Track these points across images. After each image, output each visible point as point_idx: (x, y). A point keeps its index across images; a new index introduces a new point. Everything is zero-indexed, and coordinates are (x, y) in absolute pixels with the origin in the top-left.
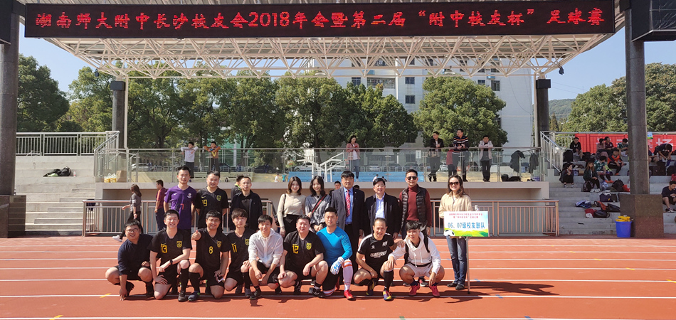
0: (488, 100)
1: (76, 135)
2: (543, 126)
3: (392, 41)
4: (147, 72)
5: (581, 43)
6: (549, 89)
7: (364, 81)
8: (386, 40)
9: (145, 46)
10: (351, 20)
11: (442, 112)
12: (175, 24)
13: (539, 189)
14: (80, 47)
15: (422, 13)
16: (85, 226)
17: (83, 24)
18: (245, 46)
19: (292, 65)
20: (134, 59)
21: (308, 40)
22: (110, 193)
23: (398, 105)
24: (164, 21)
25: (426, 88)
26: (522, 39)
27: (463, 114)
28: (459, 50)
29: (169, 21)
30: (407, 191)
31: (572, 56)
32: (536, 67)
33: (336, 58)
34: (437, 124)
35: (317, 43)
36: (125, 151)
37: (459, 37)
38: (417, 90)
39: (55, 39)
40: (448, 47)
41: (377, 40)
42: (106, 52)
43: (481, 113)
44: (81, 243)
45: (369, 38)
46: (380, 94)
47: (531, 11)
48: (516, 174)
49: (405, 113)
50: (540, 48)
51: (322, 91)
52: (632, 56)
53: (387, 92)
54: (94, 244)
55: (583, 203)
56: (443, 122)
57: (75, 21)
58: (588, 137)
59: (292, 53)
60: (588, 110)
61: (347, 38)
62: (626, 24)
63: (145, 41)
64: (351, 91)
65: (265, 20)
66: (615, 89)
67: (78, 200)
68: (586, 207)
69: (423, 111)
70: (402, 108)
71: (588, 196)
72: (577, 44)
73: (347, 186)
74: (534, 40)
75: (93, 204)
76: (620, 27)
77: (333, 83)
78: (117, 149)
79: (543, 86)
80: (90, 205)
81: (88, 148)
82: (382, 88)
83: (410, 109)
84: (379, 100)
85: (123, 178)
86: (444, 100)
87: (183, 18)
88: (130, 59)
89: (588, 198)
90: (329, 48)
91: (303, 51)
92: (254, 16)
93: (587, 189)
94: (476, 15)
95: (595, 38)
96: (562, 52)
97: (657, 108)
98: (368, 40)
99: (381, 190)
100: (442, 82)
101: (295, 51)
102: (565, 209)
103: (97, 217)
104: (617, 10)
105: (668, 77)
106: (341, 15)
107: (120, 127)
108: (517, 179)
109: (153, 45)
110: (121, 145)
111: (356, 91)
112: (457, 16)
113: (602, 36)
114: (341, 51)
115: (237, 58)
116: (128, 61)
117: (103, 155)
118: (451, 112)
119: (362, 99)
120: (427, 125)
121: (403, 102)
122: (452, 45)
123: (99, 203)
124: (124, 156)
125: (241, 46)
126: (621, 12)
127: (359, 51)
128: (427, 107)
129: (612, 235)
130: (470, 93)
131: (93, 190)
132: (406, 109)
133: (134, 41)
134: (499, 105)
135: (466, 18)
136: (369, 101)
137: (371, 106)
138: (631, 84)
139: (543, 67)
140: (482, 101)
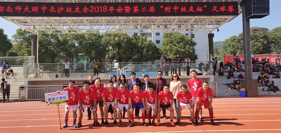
0: (189, 42)
1: (15, 58)
2: (211, 52)
3: (150, 18)
4: (47, 31)
5: (226, 19)
6: (213, 38)
7: (139, 34)
8: (147, 17)
9: (46, 20)
10: (133, 9)
11: (171, 47)
12: (58, 11)
13: (209, 78)
14: (17, 20)
15: (162, 7)
16: (19, 97)
17: (18, 10)
18: (89, 20)
19: (108, 28)
20: (41, 25)
21: (115, 18)
22: (31, 83)
23: (153, 44)
24: (54, 9)
25: (164, 37)
26: (202, 17)
27: (180, 48)
28: (177, 22)
29: (56, 9)
30: (158, 80)
31: (222, 24)
32: (208, 29)
33: (127, 25)
34: (169, 52)
35: (119, 19)
36: (37, 65)
37: (177, 16)
38: (161, 38)
39: (6, 17)
40: (173, 20)
41: (144, 17)
42: (29, 23)
43: (187, 47)
44: (18, 104)
45: (140, 17)
46: (146, 40)
47: (205, 6)
48: (200, 72)
49: (156, 47)
50: (210, 21)
51: (122, 38)
52: (245, 24)
53: (148, 39)
54: (23, 104)
55: (227, 83)
56: (172, 51)
57: (14, 9)
58: (229, 57)
59: (108, 23)
60: (229, 46)
61: (131, 17)
62: (243, 12)
63: (45, 18)
64: (134, 38)
65: (97, 9)
66: (240, 37)
67: (17, 86)
68: (229, 85)
69: (163, 47)
70: (155, 45)
71: (229, 81)
72: (224, 19)
73: (133, 78)
74: (207, 18)
75: (23, 87)
76: (240, 13)
77: (126, 35)
78: (34, 64)
79: (211, 36)
80: (22, 88)
81: (21, 64)
82: (147, 37)
83: (158, 46)
84: (145, 42)
85: (36, 76)
86: (172, 42)
87: (62, 9)
88: (39, 25)
89: (229, 82)
90: (124, 21)
91: (113, 22)
92: (92, 8)
93: (229, 78)
94: (183, 8)
95: (231, 17)
96: (218, 23)
97: (256, 45)
98: (140, 18)
99: (147, 79)
100: (171, 35)
101: (109, 22)
102: (220, 86)
103: (25, 93)
104: (239, 6)
105: (260, 32)
106: (128, 7)
107: (35, 54)
108: (201, 74)
109: (49, 19)
110: (36, 62)
111: (137, 39)
112: (176, 8)
113: (234, 16)
114: (129, 22)
115: (85, 25)
116: (38, 26)
117: (27, 67)
118: (175, 47)
119: (138, 42)
120: (165, 52)
121: (155, 43)
122: (174, 19)
123: (26, 87)
124: (37, 67)
125: (87, 20)
126: (240, 7)
127: (136, 22)
128: (165, 45)
129: (238, 96)
130: (182, 39)
131: (23, 82)
132: (156, 46)
133: (41, 18)
134: (194, 44)
135: (179, 9)
136: (141, 42)
137: (142, 44)
138: (245, 35)
139: (211, 29)
140: (187, 42)
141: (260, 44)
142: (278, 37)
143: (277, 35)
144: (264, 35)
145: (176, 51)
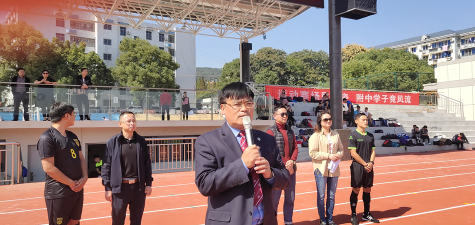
0: (167, 62)
2: (246, 78)
6: (250, 50)
7: (67, 38)
11: (135, 68)
23: (100, 60)
27: (151, 71)
34: (130, 77)
38: (113, 49)
43: (164, 71)
46: (84, 50)
49: (105, 67)
51: (29, 41)
52: (334, 27)
53: (89, 50)
56: (135, 75)
60: (232, 74)
64: (56, 45)
69: (120, 67)
70: (103, 63)
77: (40, 36)
82: (85, 46)
83: (109, 65)
84: (83, 55)
86: (135, 59)
100: (134, 46)
111: (63, 48)
118: (142, 69)
119: (68, 53)
120: (122, 77)
121: (102, 58)
128: (122, 63)
130: (156, 55)
132: (106, 64)
134: (175, 67)
136: (74, 55)
137: (76, 59)
138: (334, 47)
139: (251, 32)
140: (164, 63)
141: (276, 75)
142: (298, 67)
143: (296, 63)
144: (280, 61)
145: (144, 77)
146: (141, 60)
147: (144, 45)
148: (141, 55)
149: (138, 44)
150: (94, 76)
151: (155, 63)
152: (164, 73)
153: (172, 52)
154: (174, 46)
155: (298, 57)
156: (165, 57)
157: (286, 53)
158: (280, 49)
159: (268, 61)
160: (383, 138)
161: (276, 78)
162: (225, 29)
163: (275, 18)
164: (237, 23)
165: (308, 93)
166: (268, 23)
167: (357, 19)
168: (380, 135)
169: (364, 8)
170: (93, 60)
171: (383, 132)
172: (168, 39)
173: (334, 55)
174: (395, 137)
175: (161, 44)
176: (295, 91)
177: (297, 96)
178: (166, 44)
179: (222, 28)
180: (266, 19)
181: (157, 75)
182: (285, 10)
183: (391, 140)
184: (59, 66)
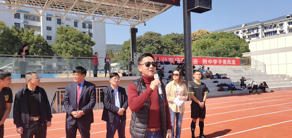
0: (88, 41)
6: (137, 33)
7: (22, 26)
11: (67, 45)
23: (44, 40)
25: (58, 33)
27: (78, 47)
34: (64, 50)
38: (53, 33)
46: (33, 34)
49: (47, 44)
53: (36, 33)
56: (67, 50)
64: (15, 30)
69: (57, 44)
70: (46, 42)
77: (3, 24)
79: (134, 31)
82: (34, 31)
83: (50, 43)
84: (32, 37)
86: (67, 39)
105: (155, 37)
111: (19, 32)
118: (71, 45)
119: (22, 35)
121: (45, 38)
128: (59, 42)
130: (80, 37)
134: (93, 44)
136: (26, 36)
137: (28, 39)
138: (186, 30)
139: (137, 21)
140: (85, 41)
141: (155, 48)
142: (169, 43)
143: (168, 41)
144: (158, 40)
145: (73, 50)
146: (72, 39)
147: (72, 31)
148: (71, 37)
149: (69, 30)
150: (40, 50)
151: (80, 42)
152: (85, 47)
153: (91, 35)
154: (92, 31)
155: (169, 37)
156: (86, 38)
157: (161, 35)
158: (158, 33)
159: (150, 40)
160: (218, 86)
161: (156, 51)
162: (121, 19)
163: (151, 13)
164: (128, 16)
165: (173, 59)
166: (147, 16)
167: (200, 13)
168: (217, 84)
169: (204, 6)
170: (39, 40)
171: (218, 82)
172: (88, 27)
173: (186, 35)
174: (225, 85)
175: (84, 30)
176: (165, 58)
177: (167, 61)
178: (87, 30)
179: (119, 19)
180: (146, 13)
181: (82, 49)
182: (158, 8)
183: (223, 87)
184: (16, 44)
